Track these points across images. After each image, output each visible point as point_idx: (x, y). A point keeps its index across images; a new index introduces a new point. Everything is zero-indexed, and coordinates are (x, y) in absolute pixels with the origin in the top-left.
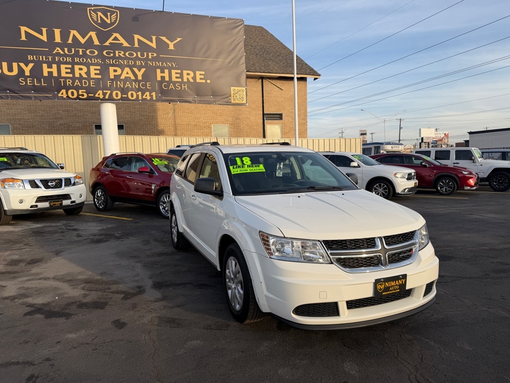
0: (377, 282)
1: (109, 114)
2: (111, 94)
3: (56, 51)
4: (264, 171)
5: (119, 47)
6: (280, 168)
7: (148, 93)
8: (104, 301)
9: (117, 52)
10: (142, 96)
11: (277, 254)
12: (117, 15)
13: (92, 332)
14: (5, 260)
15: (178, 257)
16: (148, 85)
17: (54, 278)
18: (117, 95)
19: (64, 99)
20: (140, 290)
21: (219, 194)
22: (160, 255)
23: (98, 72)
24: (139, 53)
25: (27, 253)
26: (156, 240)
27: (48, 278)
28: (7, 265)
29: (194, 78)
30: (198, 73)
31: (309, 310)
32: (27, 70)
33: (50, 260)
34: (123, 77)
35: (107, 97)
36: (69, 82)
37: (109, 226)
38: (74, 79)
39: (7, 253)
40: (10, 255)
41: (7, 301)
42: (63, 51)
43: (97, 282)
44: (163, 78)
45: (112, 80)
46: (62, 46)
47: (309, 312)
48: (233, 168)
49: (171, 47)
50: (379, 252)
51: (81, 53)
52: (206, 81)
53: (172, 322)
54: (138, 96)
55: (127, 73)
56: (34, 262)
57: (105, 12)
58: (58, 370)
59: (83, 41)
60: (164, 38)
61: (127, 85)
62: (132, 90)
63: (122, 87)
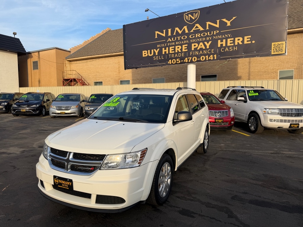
1: (192, 69)
2: (192, 59)
3: (168, 40)
5: (198, 31)
7: (212, 56)
9: (197, 35)
10: (208, 57)
12: (198, 14)
16: (212, 51)
18: (195, 59)
19: (171, 65)
23: (186, 48)
24: (208, 33)
29: (243, 42)
30: (246, 38)
32: (157, 52)
34: (198, 49)
35: (189, 61)
36: (173, 56)
38: (175, 54)
42: (171, 40)
44: (222, 45)
45: (193, 51)
46: (170, 37)
49: (229, 24)
51: (179, 39)
52: (251, 42)
54: (206, 58)
55: (201, 46)
57: (192, 14)
59: (180, 32)
60: (224, 20)
61: (200, 53)
62: (203, 55)
63: (198, 54)
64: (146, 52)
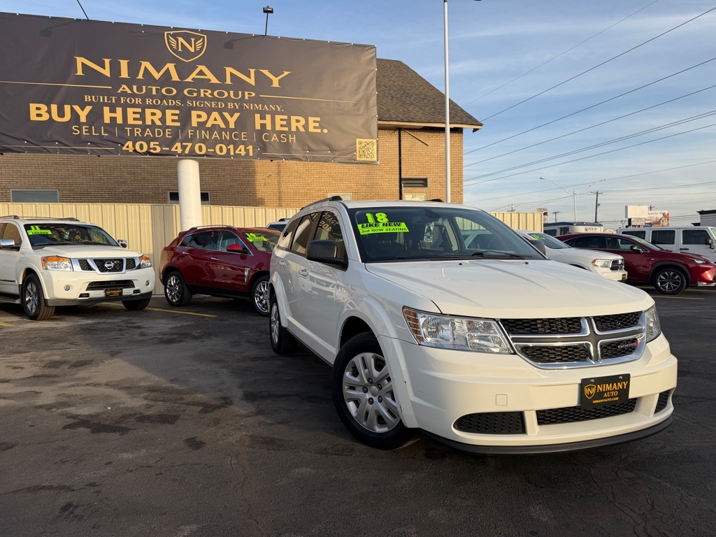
0: (585, 383)
1: (190, 175)
2: (192, 149)
3: (121, 89)
4: (408, 231)
5: (205, 84)
6: (429, 230)
8: (175, 414)
9: (202, 91)
10: (235, 150)
11: (429, 339)
12: (203, 41)
13: (157, 452)
14: (41, 361)
15: (279, 363)
16: (243, 136)
17: (107, 385)
18: (200, 149)
19: (130, 154)
20: (227, 401)
21: (342, 264)
22: (254, 359)
23: (176, 118)
24: (232, 92)
25: (71, 353)
26: (248, 341)
27: (99, 384)
28: (44, 367)
29: (306, 126)
30: (311, 119)
31: (479, 423)
32: (83, 115)
33: (103, 362)
34: (209, 125)
35: (187, 152)
36: (137, 132)
37: (185, 324)
38: (144, 127)
39: (44, 353)
40: (49, 355)
41: (41, 410)
42: (132, 90)
43: (165, 390)
44: (263, 126)
45: (194, 128)
46: (129, 82)
47: (479, 427)
48: (363, 227)
49: (276, 84)
50: (587, 339)
51: (154, 93)
52: (322, 131)
53: (269, 442)
54: (228, 150)
55: (215, 120)
56: (81, 364)
57: (187, 37)
58: (106, 498)
59: (157, 76)
60: (266, 72)
61: (214, 136)
62: (222, 142)
63: (208, 138)
64: (44, 107)
